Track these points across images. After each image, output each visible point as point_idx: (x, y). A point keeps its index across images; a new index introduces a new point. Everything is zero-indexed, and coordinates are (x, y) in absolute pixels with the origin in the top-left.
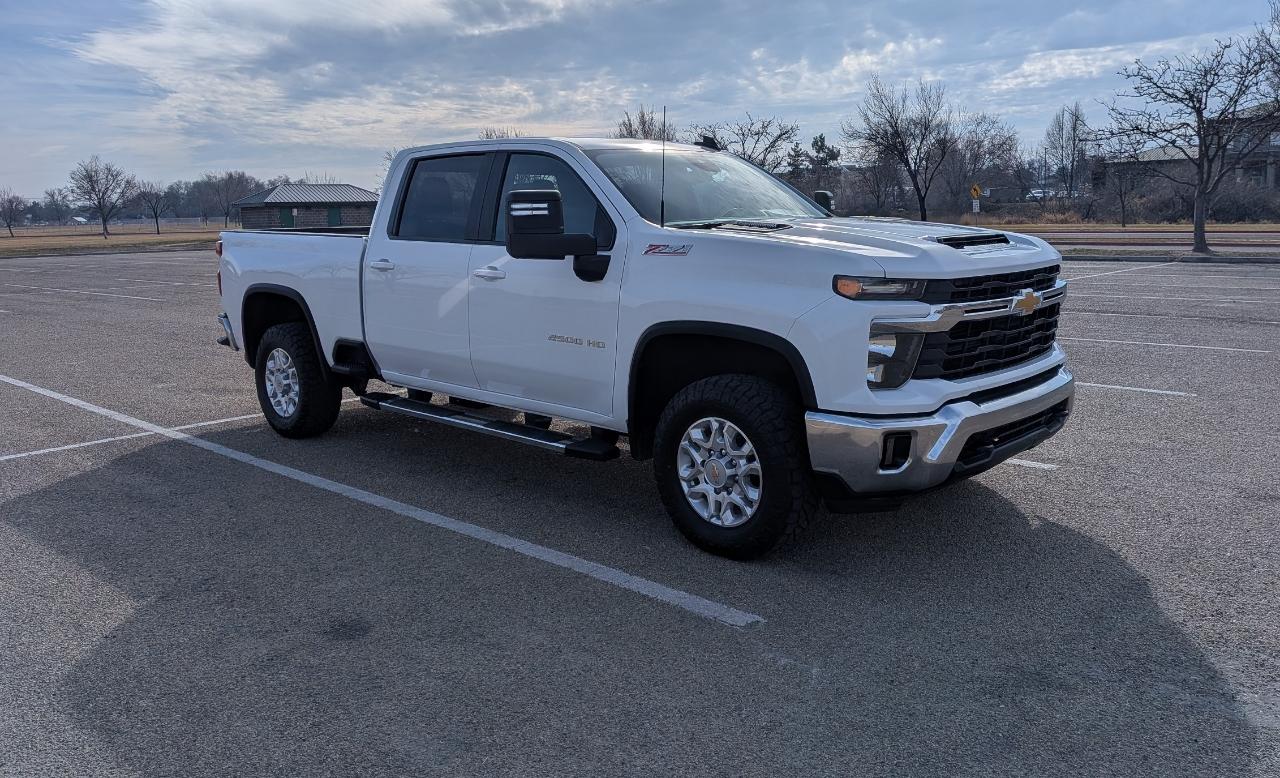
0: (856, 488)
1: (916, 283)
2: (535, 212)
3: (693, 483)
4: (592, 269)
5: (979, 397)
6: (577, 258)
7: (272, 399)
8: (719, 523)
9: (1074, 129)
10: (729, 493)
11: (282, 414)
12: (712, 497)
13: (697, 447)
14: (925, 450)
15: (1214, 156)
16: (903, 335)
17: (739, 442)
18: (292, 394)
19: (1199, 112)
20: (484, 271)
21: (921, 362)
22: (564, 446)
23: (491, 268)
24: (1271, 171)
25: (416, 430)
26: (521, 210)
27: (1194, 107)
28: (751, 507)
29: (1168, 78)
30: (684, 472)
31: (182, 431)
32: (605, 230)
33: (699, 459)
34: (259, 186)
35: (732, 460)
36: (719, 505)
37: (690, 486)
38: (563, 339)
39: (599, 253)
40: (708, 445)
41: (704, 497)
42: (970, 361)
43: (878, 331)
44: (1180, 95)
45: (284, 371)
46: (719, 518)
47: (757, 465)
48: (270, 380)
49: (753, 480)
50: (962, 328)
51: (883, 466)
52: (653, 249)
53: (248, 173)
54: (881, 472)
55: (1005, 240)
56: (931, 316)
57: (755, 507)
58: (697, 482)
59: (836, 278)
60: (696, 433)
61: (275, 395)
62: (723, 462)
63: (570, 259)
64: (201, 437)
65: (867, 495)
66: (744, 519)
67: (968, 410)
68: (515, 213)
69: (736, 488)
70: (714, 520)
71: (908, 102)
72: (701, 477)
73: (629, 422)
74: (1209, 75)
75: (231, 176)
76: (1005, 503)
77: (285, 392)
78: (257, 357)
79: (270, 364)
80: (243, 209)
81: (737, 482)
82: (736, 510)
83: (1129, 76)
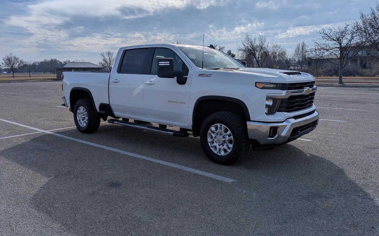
0: (261, 143)
1: (279, 84)
2: (166, 64)
3: (212, 143)
4: (182, 81)
5: (296, 117)
6: (177, 78)
7: (79, 122)
8: (220, 154)
9: (303, 49)
10: (223, 146)
11: (82, 126)
12: (218, 147)
13: (213, 132)
14: (281, 132)
15: (345, 57)
16: (274, 100)
17: (226, 131)
18: (85, 120)
19: (340, 44)
20: (148, 82)
21: (280, 107)
22: (172, 133)
23: (150, 81)
24: (359, 61)
25: (122, 131)
26: (162, 64)
27: (339, 43)
28: (230, 149)
29: (331, 34)
30: (209, 140)
31: (50, 131)
32: (186, 70)
33: (214, 136)
34: (61, 63)
35: (224, 136)
36: (220, 149)
37: (211, 144)
38: (172, 102)
39: (184, 77)
40: (217, 132)
41: (215, 147)
42: (293, 107)
43: (268, 98)
44: (335, 39)
45: (83, 113)
46: (220, 153)
47: (232, 137)
48: (78, 116)
49: (230, 142)
50: (291, 98)
51: (270, 137)
52: (201, 75)
53: (57, 59)
54: (269, 138)
55: (300, 74)
56: (283, 94)
57: (231, 149)
58: (213, 143)
59: (256, 83)
60: (213, 128)
61: (80, 121)
62: (221, 136)
63: (176, 78)
64: (57, 133)
65: (264, 145)
66: (228, 153)
67: (293, 121)
68: (160, 64)
69: (225, 144)
70: (218, 154)
71: (256, 41)
72: (214, 141)
73: (193, 126)
74: (343, 33)
75: (52, 60)
76: (299, 150)
77: (83, 120)
78: (74, 109)
79: (78, 111)
80: (57, 69)
81: (225, 142)
82: (225, 151)
83: (320, 33)
